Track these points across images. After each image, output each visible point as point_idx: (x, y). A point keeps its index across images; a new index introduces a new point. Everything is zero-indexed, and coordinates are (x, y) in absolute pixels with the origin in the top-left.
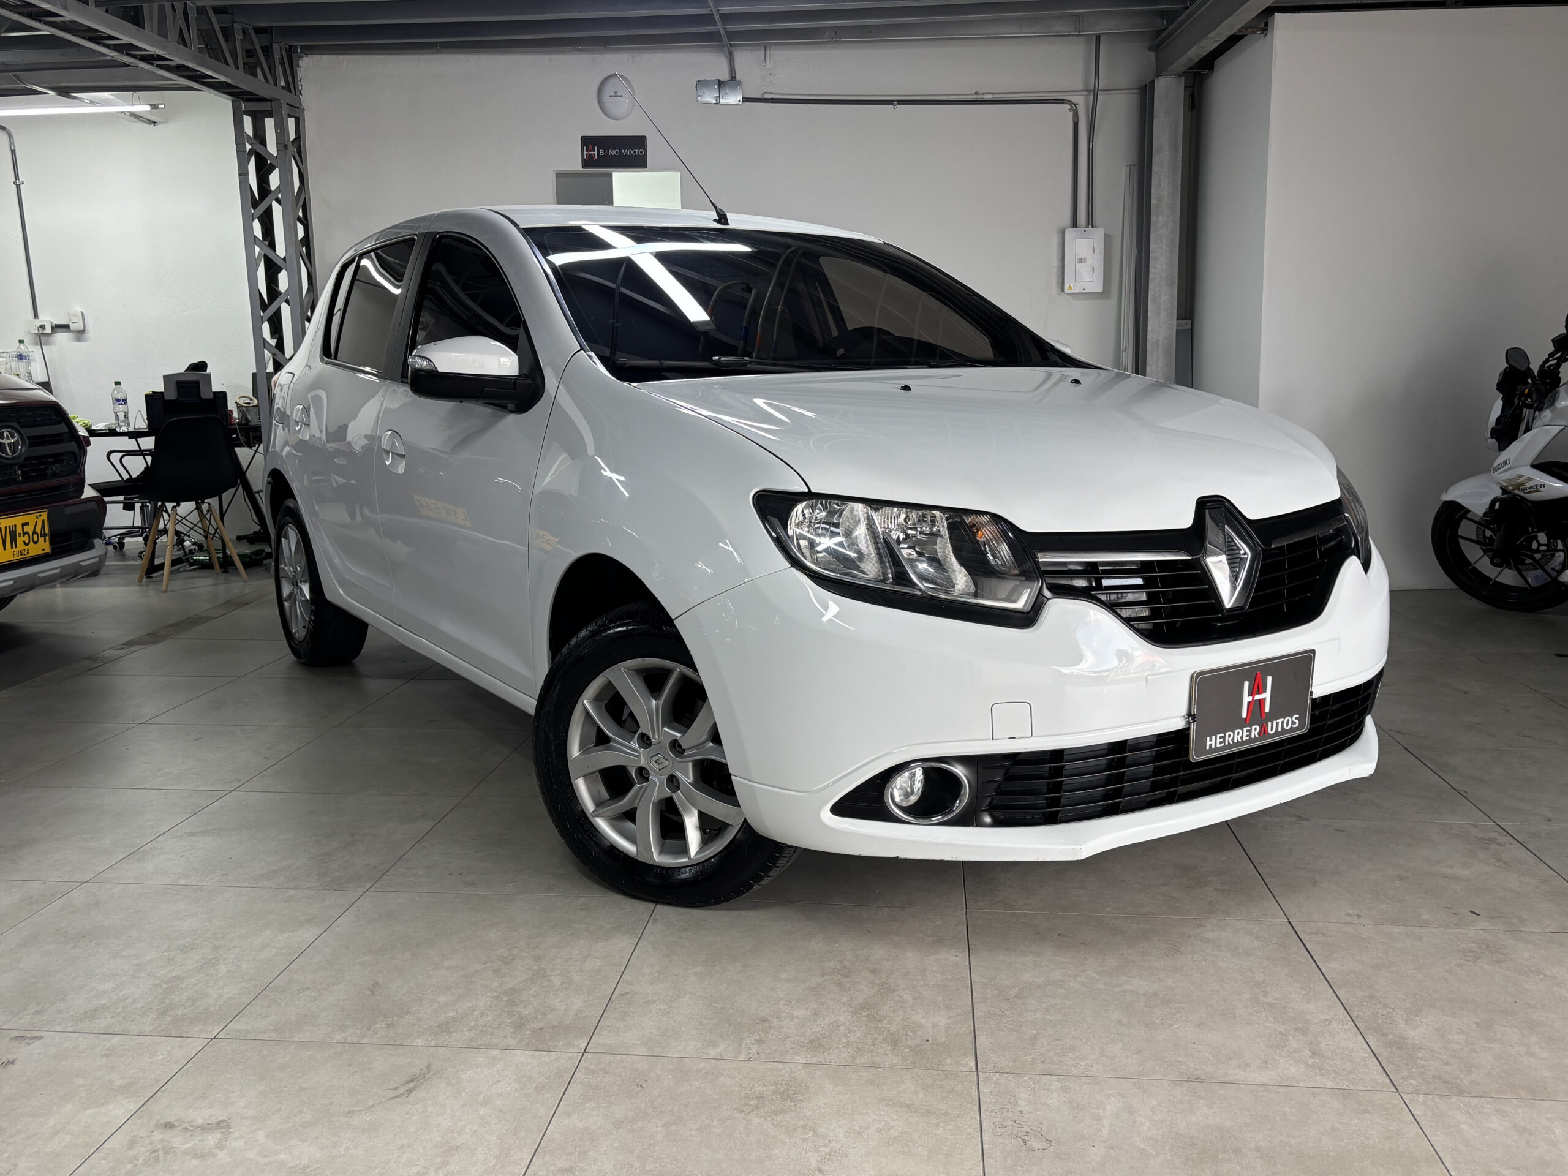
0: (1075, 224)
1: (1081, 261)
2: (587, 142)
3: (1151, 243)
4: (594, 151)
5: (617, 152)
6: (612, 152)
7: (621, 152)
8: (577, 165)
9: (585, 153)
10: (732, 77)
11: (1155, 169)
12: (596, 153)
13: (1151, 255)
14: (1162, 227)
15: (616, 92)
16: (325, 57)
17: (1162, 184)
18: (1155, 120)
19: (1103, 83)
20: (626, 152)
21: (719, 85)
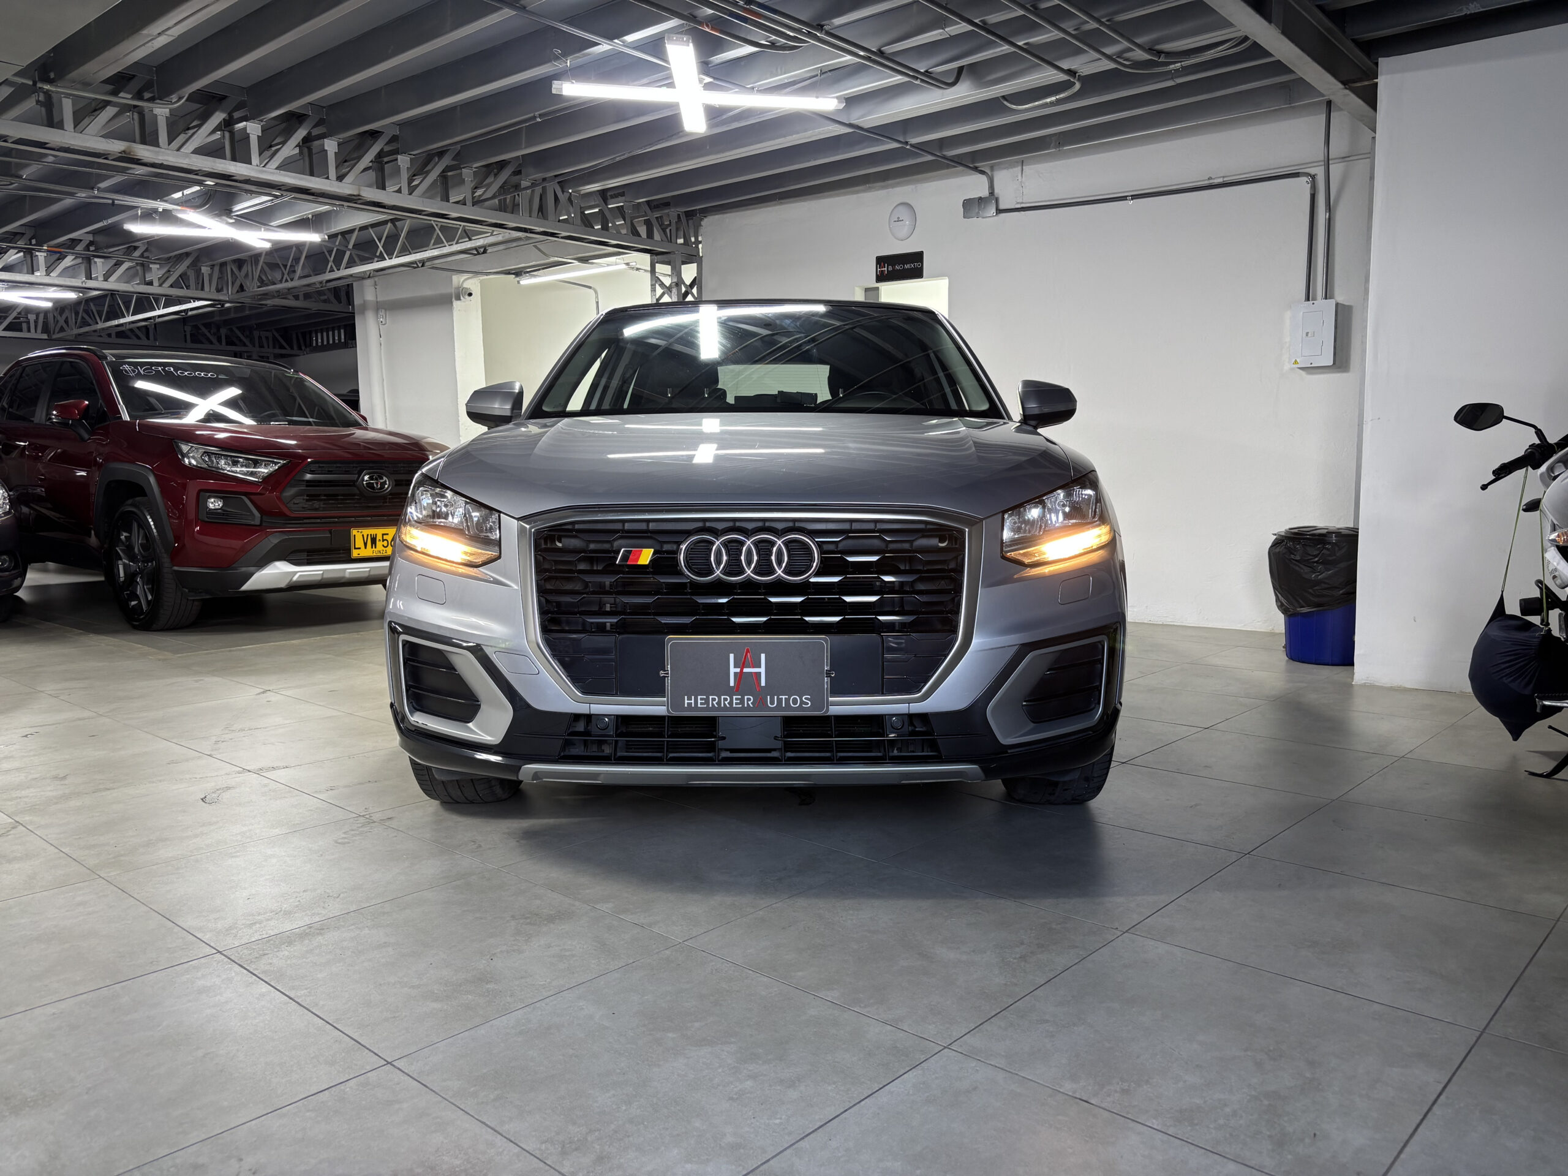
0: (1308, 297)
1: (1309, 334)
2: (880, 261)
4: (885, 267)
5: (901, 267)
6: (897, 267)
7: (904, 266)
8: (872, 281)
9: (879, 270)
10: (990, 197)
12: (886, 269)
15: (898, 218)
16: (717, 217)
19: (1333, 152)
20: (907, 266)
21: (979, 204)
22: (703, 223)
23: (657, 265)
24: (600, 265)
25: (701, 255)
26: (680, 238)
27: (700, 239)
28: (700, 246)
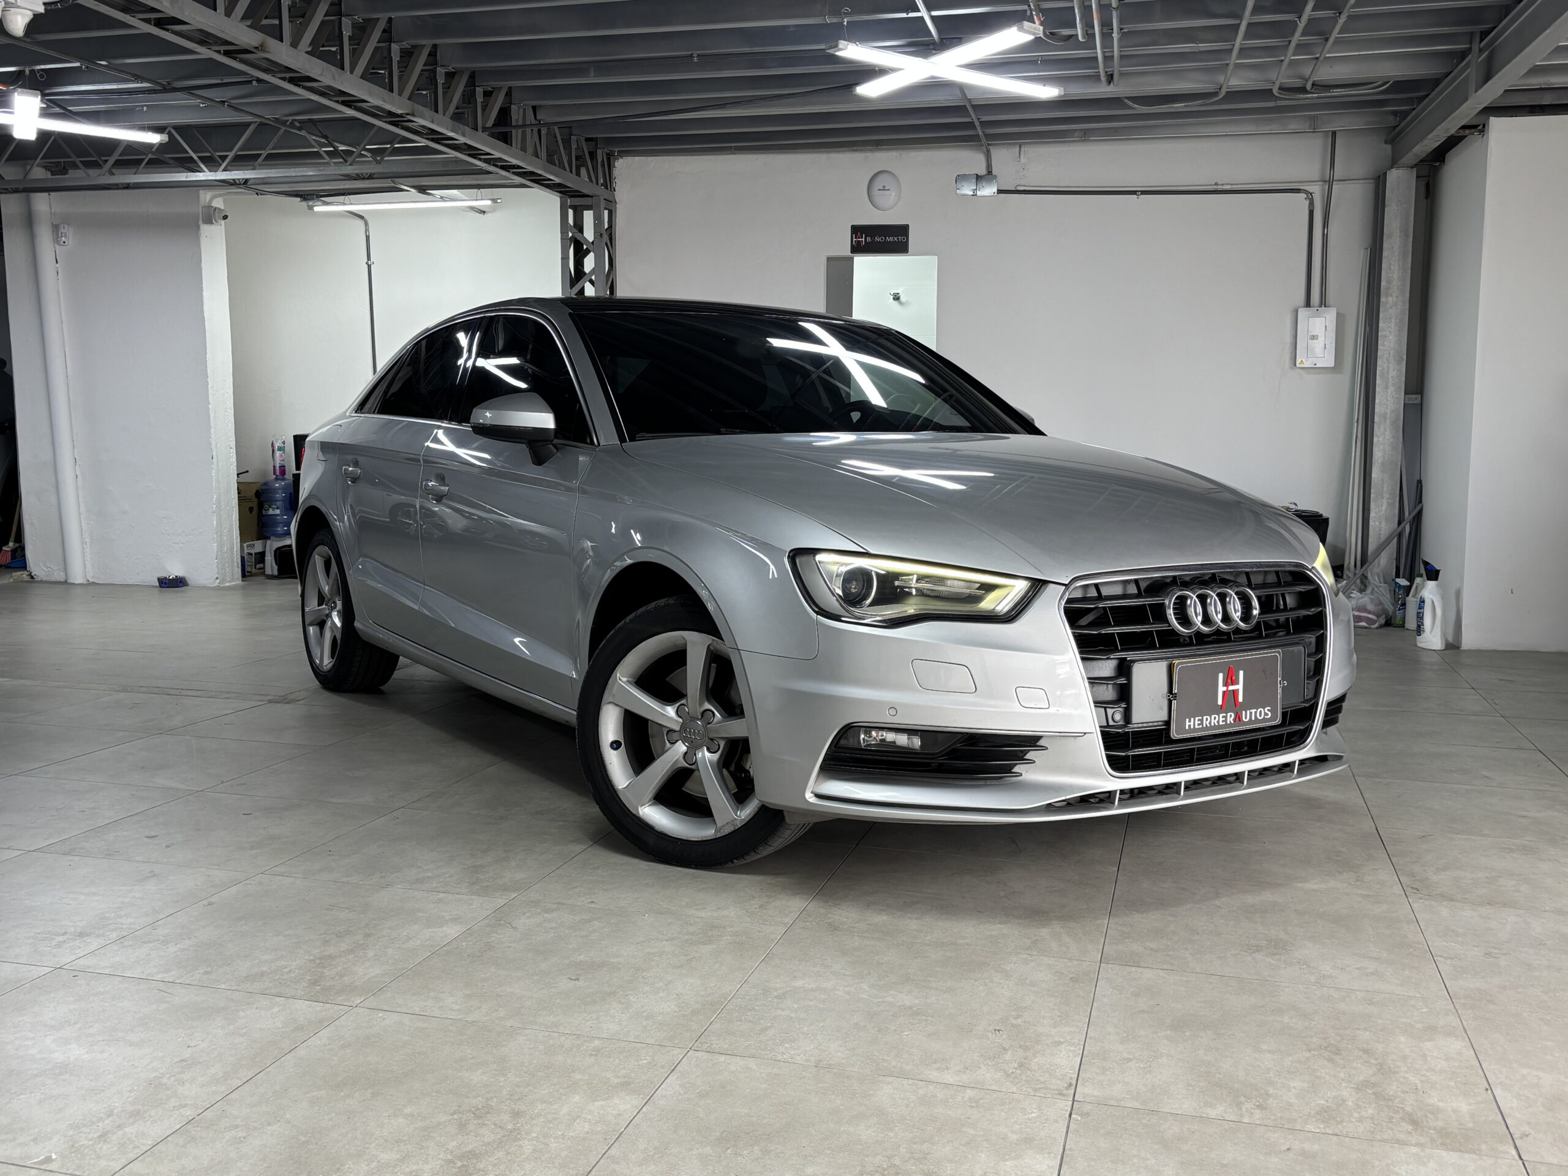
0: (1308, 304)
1: (1314, 337)
2: (856, 230)
3: (1380, 321)
4: (862, 238)
5: (882, 239)
6: (877, 239)
7: (885, 239)
8: (846, 251)
9: (854, 239)
11: (1385, 254)
12: (863, 240)
13: (1380, 334)
14: (1391, 307)
15: (884, 187)
16: (637, 158)
17: (1392, 267)
18: (1386, 209)
19: (1338, 173)
20: (889, 239)
21: (977, 179)
22: (616, 164)
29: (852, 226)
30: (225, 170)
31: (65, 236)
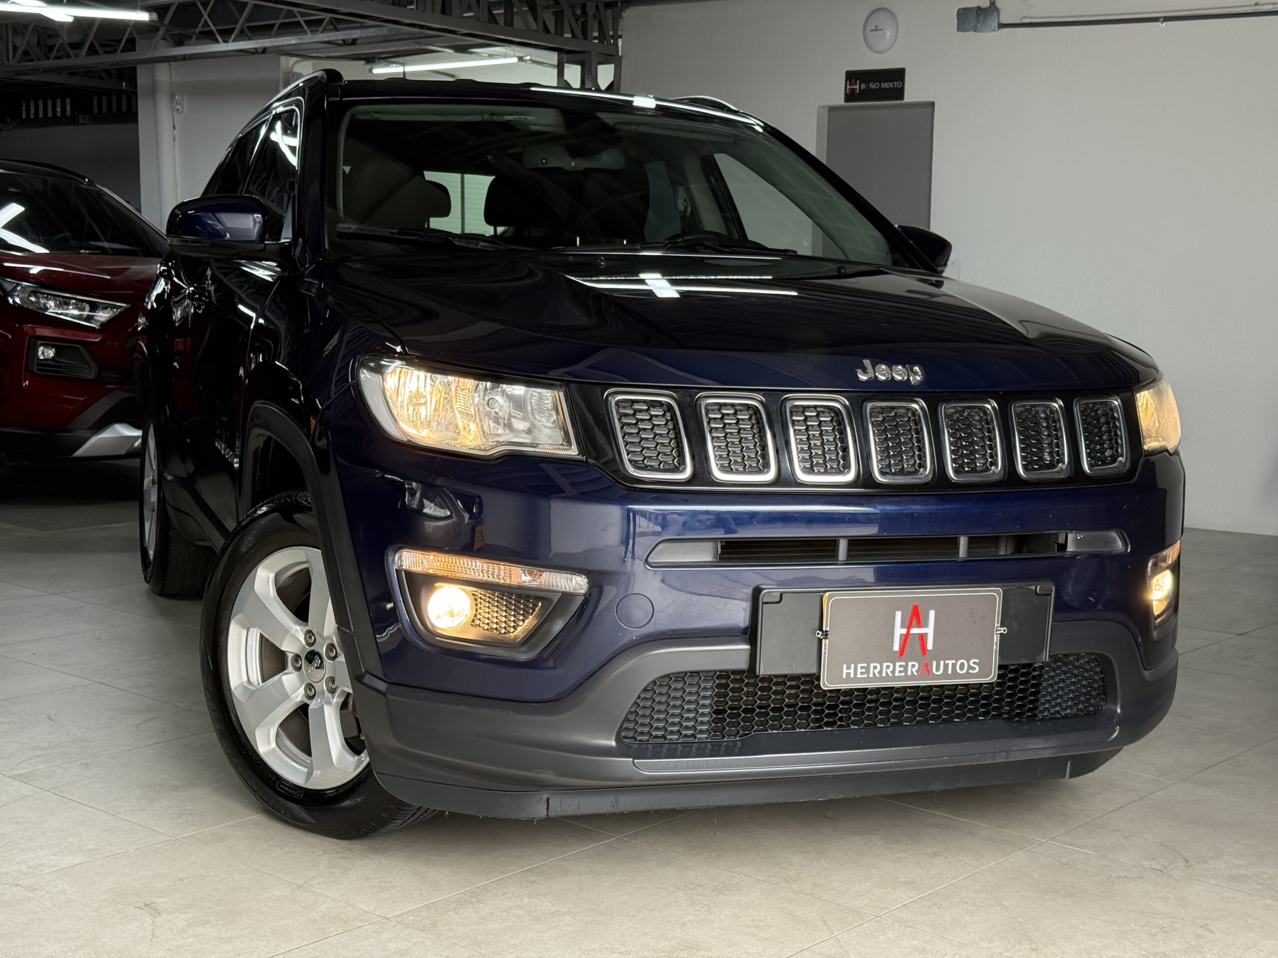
2: (851, 76)
4: (856, 84)
5: (877, 85)
6: (873, 86)
7: (880, 85)
8: (839, 99)
9: (848, 87)
10: (991, 4)
12: (857, 87)
15: (876, 26)
20: (885, 85)
21: (978, 15)
22: (624, 15)
23: (566, 65)
24: (480, 57)
25: (620, 54)
26: (595, 32)
27: (620, 33)
28: (620, 41)
29: (847, 72)
30: (234, 41)
31: (180, 104)
